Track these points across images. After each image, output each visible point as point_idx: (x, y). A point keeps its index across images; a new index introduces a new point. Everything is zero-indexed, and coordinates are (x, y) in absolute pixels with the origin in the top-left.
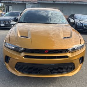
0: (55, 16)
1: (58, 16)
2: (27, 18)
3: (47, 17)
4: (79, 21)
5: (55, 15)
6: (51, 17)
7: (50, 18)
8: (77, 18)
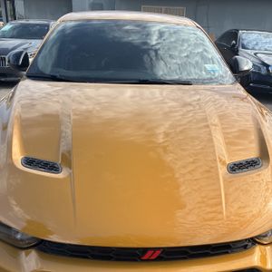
0: (171, 42)
1: (183, 40)
2: (73, 47)
3: (145, 47)
4: (255, 54)
5: (172, 40)
6: (157, 47)
7: (156, 51)
8: (245, 43)
